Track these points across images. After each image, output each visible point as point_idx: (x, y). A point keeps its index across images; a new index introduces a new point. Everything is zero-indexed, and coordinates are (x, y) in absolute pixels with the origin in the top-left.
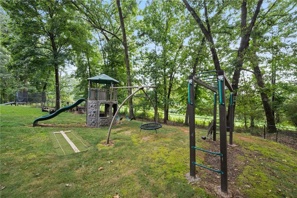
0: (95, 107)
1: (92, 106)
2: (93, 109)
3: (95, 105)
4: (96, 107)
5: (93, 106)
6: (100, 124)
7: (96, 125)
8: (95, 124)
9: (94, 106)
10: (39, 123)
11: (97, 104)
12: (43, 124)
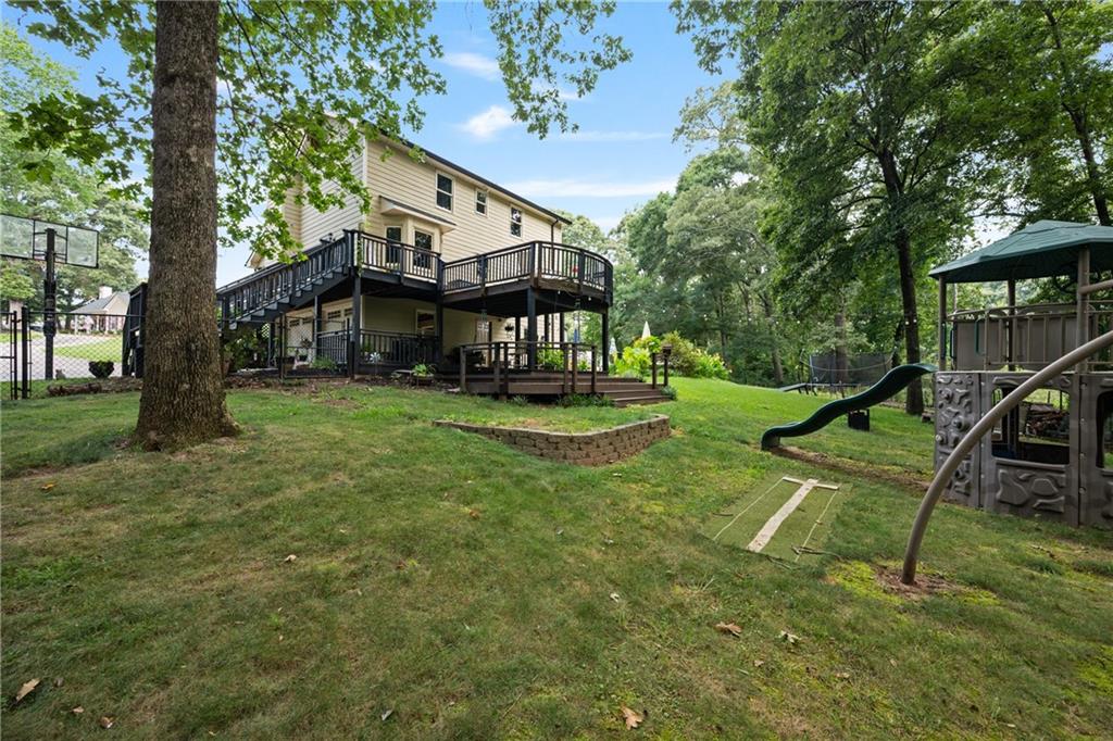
0: (966, 401)
1: (949, 399)
2: (957, 414)
3: (966, 395)
4: (969, 403)
5: (957, 399)
6: (999, 493)
7: (974, 492)
8: (968, 486)
9: (962, 397)
10: (789, 444)
11: (974, 389)
12: (794, 449)
